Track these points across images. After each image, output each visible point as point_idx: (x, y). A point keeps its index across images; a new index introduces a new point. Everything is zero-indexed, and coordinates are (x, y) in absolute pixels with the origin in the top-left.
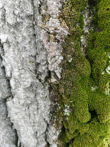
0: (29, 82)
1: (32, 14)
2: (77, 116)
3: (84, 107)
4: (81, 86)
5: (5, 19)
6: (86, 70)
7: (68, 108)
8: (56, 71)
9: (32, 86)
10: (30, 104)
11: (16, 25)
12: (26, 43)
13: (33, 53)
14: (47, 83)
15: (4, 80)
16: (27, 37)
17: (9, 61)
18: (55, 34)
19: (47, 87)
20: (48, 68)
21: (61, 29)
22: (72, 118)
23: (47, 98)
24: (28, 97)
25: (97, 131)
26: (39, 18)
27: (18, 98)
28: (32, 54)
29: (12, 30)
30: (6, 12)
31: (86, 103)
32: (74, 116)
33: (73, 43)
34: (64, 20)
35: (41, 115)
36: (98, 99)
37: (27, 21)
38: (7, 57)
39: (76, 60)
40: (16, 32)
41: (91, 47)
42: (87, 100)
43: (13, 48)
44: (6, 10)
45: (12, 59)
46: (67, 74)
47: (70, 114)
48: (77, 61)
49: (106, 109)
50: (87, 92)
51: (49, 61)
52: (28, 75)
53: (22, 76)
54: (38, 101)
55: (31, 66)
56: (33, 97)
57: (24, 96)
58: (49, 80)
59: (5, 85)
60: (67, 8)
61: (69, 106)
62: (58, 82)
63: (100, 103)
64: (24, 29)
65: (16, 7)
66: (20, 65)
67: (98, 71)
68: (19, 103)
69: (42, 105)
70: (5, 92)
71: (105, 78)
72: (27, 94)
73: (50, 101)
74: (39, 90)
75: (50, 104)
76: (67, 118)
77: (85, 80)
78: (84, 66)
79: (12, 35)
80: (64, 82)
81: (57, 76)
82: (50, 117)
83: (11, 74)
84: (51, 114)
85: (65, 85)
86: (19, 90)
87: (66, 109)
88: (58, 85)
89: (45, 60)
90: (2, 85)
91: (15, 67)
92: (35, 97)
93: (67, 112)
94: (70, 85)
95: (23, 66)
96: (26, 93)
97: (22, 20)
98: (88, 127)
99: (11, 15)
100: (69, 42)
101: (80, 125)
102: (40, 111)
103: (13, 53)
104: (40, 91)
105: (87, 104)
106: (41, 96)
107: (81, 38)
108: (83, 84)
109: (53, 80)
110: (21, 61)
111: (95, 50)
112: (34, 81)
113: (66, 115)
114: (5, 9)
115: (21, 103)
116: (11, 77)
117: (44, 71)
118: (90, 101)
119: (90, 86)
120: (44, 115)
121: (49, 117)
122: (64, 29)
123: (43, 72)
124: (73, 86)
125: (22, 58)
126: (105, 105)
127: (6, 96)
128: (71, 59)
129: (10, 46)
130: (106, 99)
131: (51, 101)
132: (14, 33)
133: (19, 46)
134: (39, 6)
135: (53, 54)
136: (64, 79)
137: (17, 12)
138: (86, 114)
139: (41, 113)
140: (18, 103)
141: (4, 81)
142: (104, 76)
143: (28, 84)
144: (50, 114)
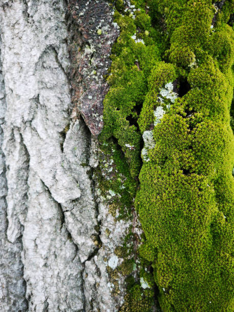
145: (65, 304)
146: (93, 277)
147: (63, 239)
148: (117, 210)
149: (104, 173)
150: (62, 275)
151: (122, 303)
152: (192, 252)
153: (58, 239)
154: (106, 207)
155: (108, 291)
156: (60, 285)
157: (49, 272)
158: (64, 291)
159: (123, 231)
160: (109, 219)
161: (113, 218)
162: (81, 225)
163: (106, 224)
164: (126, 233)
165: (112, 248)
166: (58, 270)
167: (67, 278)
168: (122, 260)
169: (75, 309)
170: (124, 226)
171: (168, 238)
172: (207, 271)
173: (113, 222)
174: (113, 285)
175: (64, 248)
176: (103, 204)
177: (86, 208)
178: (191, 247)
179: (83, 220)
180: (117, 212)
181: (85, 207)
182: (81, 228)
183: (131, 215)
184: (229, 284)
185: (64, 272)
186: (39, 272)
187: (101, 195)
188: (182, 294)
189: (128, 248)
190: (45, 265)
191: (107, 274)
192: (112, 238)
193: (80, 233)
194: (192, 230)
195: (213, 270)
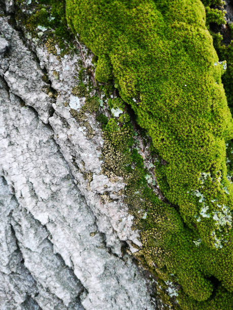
0: (101, 267)
1: (68, 173)
2: (188, 294)
3: (194, 278)
4: (176, 246)
5: (35, 194)
6: (173, 223)
7: (172, 285)
8: (131, 238)
9: (108, 268)
10: (115, 295)
11: (54, 196)
12: (75, 214)
13: (91, 220)
14: (126, 256)
15: (65, 270)
16: (74, 205)
17: (62, 245)
18: (108, 193)
19: (129, 262)
20: (118, 238)
21: (112, 185)
22: (184, 299)
23: (136, 277)
24: (108, 287)
25: (230, 308)
26: (79, 176)
27: (94, 292)
28: (89, 223)
29: (50, 204)
30: (34, 185)
31: (194, 270)
32: (185, 295)
33: (138, 192)
34: (111, 173)
35: (138, 305)
36: (209, 259)
37: (64, 184)
38: (57, 241)
39: (152, 214)
40: (56, 204)
41: (165, 187)
42: (192, 265)
43: (61, 226)
44: (33, 182)
45: (65, 241)
46: (149, 239)
47: (179, 294)
48: (154, 214)
49: (227, 271)
50: (189, 253)
51: (115, 229)
52: (95, 257)
53: (88, 261)
54: (124, 287)
55: (95, 240)
56: (116, 283)
57: (101, 287)
58: (128, 251)
59: (70, 277)
60: (110, 154)
61: (171, 283)
62: (141, 252)
63: (214, 265)
64: (65, 197)
65: (44, 174)
66: (78, 246)
67: (191, 218)
68: (99, 298)
69: (132, 290)
70: (73, 287)
71: (204, 226)
72: (105, 283)
73: (143, 279)
74: (119, 270)
75: (145, 282)
76: (177, 301)
77: (178, 236)
78: (166, 218)
79: (53, 209)
80: (149, 250)
81: (135, 244)
82: (155, 303)
83: (72, 261)
84: (153, 298)
85: (151, 255)
86: (91, 281)
87: (169, 288)
88: (142, 256)
89: (110, 228)
90: (66, 279)
91: (73, 250)
92: (119, 283)
93: (173, 292)
94: (159, 252)
95: (83, 245)
96: (102, 282)
97: (58, 187)
98: (214, 306)
99: (42, 187)
100: (131, 194)
101: (200, 306)
102: (135, 301)
103: (63, 233)
104: (121, 271)
105: (197, 271)
106: (127, 278)
107: (147, 178)
108: (179, 242)
109: (134, 250)
110: (78, 240)
111: (172, 191)
112: (108, 260)
113: (174, 296)
114: (31, 182)
115: (102, 299)
116: (73, 265)
117: (115, 242)
118: (199, 265)
119: (191, 241)
120: (142, 304)
121: (152, 304)
122: (117, 183)
123: (114, 244)
124: (163, 252)
125: (78, 235)
126: (223, 265)
127: (77, 292)
128: (146, 214)
129: (56, 225)
130: (221, 256)
131: (145, 278)
132: (54, 207)
133: (67, 221)
134: (72, 161)
135: (116, 218)
136: (147, 246)
137: (47, 180)
138: (202, 286)
139: (137, 303)
140: (97, 299)
141: (66, 272)
142: (201, 225)
143: (100, 271)
144: (151, 299)
145: (49, 175)
146: (63, 132)
147: (16, 108)
148: (56, 46)
149: (24, 9)
150: (32, 146)
151: (102, 143)
152: (145, 37)
153: (11, 109)
154: (43, 48)
155: (82, 135)
156: (35, 158)
157: (17, 150)
158: (41, 161)
159: (73, 68)
160: (52, 60)
161: (55, 57)
162: (26, 81)
163: (51, 68)
164: (78, 71)
165: (68, 90)
166: (25, 143)
167: (38, 147)
168: (84, 99)
169: (60, 175)
170: (71, 63)
171: (113, 33)
172: (169, 53)
173: (57, 62)
174: (85, 128)
175: (21, 117)
176: (39, 47)
177: (23, 60)
178: (141, 31)
179: (25, 74)
180: (57, 48)
181: (21, 59)
182: (27, 83)
183: (75, 47)
184: (198, 57)
185: (32, 141)
186: (8, 154)
187: (32, 38)
188: (154, 93)
189: (86, 86)
190: (11, 144)
191: (74, 119)
192: (63, 80)
193: (29, 90)
194: (134, 10)
195: (175, 49)
